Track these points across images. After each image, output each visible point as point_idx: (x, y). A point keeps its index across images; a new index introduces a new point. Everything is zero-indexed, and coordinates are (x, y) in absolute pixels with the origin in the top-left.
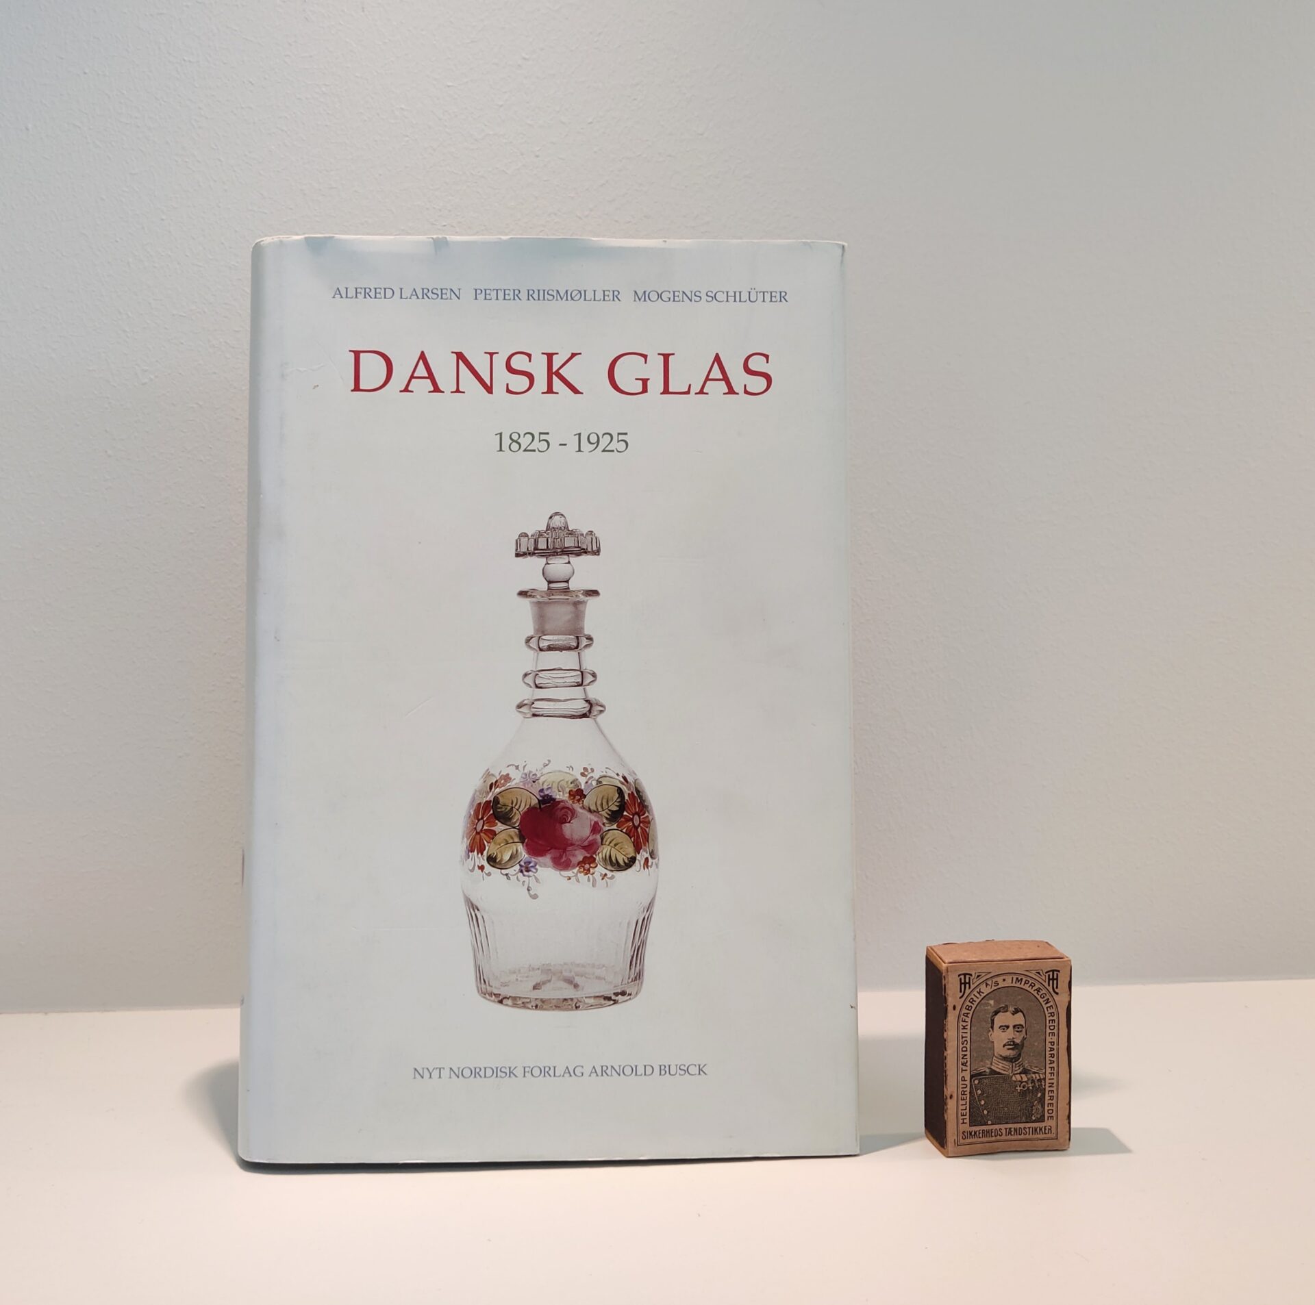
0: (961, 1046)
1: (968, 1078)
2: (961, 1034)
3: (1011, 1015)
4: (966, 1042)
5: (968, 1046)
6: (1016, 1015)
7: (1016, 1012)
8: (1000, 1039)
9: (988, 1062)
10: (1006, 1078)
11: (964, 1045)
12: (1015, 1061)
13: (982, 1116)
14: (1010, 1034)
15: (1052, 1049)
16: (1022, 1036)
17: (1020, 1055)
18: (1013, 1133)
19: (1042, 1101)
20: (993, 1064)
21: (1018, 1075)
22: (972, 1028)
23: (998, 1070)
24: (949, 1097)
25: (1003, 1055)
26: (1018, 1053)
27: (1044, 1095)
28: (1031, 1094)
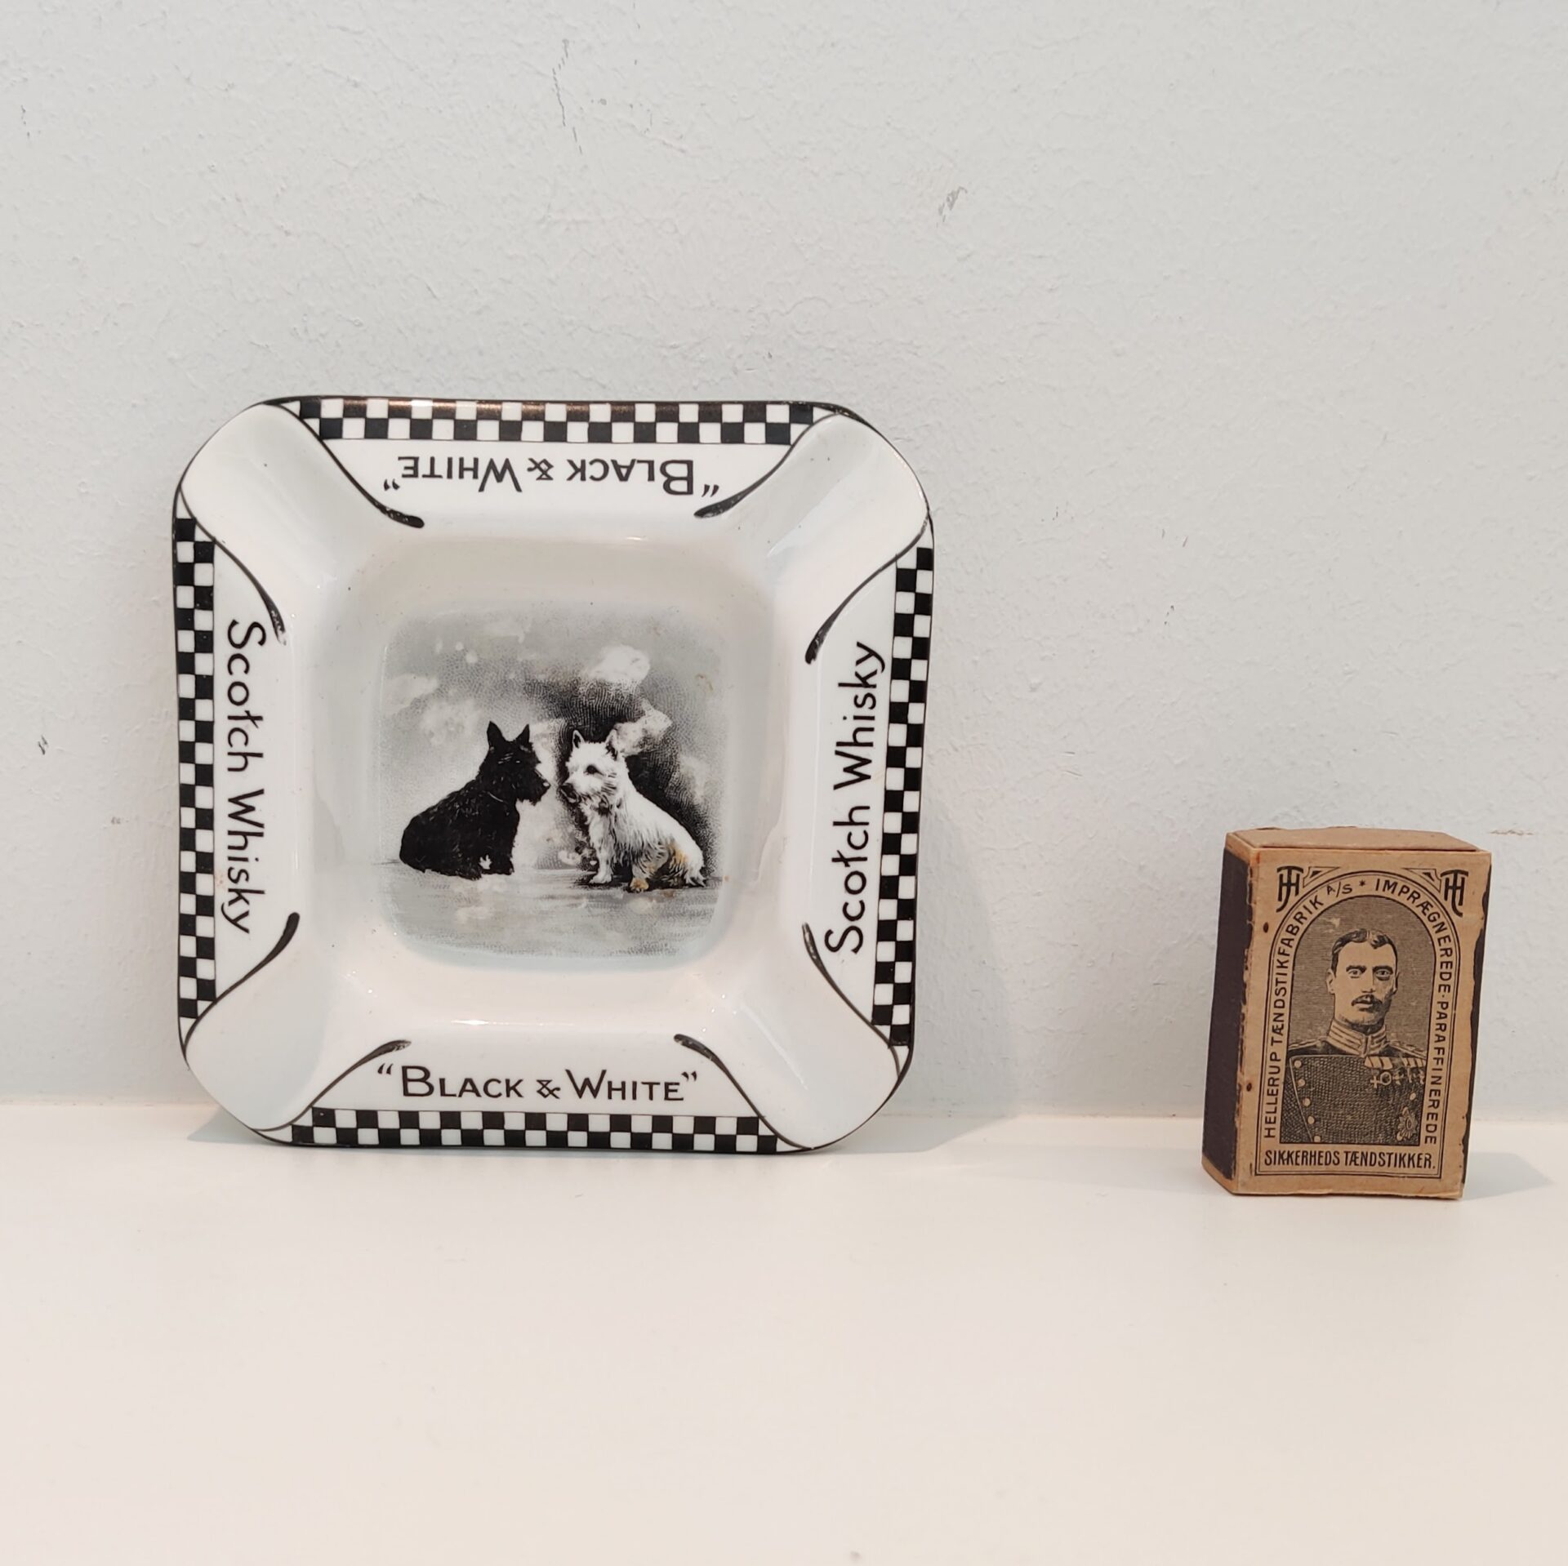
0: (1274, 998)
1: (1282, 1055)
2: (1275, 977)
3: (1372, 948)
4: (1283, 991)
5: (1287, 999)
6: (1379, 949)
7: (1381, 942)
8: (1346, 990)
9: (1323, 1031)
10: (1355, 1063)
11: (1280, 997)
12: (1372, 1033)
13: (1305, 1128)
14: (1367, 981)
15: (1442, 1016)
16: (1390, 987)
17: (1382, 1021)
18: (1358, 1161)
19: (1417, 1107)
20: (1331, 1033)
21: (1377, 1058)
22: (1296, 967)
23: (1338, 1046)
24: (1245, 1088)
25: (1351, 1020)
26: (1381, 1017)
27: (1421, 1096)
28: (1397, 1094)
